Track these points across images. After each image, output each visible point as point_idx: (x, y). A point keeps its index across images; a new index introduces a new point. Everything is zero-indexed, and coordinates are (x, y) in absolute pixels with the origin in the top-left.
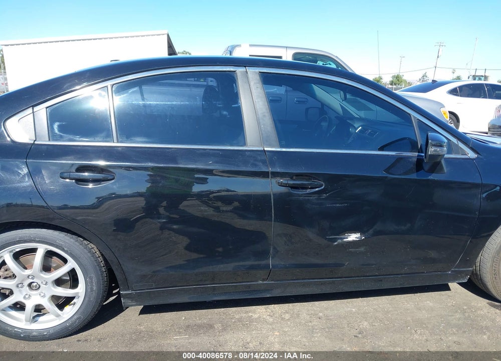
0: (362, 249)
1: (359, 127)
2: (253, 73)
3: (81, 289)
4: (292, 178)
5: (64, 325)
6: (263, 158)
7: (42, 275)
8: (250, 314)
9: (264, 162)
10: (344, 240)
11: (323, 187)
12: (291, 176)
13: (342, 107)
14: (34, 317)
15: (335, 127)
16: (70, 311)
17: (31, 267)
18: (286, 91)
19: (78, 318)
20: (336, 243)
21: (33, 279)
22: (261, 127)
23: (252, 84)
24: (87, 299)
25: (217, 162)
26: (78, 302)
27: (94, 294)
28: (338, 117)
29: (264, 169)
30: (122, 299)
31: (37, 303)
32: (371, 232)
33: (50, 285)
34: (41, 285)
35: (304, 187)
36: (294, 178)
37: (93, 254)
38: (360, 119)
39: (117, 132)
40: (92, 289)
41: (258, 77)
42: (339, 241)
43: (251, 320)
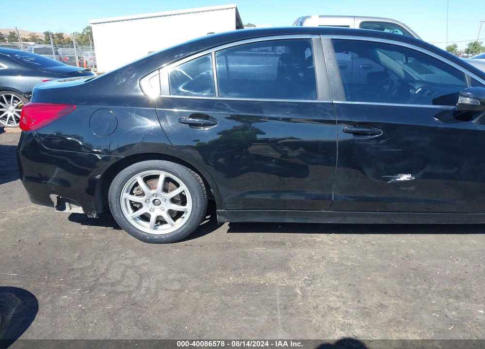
0: (412, 188)
1: (419, 88)
2: (326, 39)
3: (189, 207)
4: (355, 126)
5: (176, 232)
6: (332, 109)
7: (163, 194)
8: (314, 238)
9: (332, 113)
10: (397, 179)
11: (381, 134)
12: (355, 124)
13: (404, 71)
14: (155, 226)
15: (396, 91)
16: (180, 223)
17: (155, 188)
18: (352, 58)
19: (186, 228)
20: (389, 182)
21: (156, 196)
22: (330, 83)
23: (324, 48)
24: (193, 214)
25: (293, 112)
26: (186, 216)
27: (198, 211)
28: (400, 80)
29: (332, 119)
30: (217, 216)
31: (158, 215)
32: (421, 173)
33: (168, 202)
34: (162, 202)
35: (365, 134)
36: (357, 126)
37: (198, 181)
38: (421, 82)
39: (218, 88)
40: (196, 206)
41: (330, 43)
42: (393, 180)
43: (315, 242)
